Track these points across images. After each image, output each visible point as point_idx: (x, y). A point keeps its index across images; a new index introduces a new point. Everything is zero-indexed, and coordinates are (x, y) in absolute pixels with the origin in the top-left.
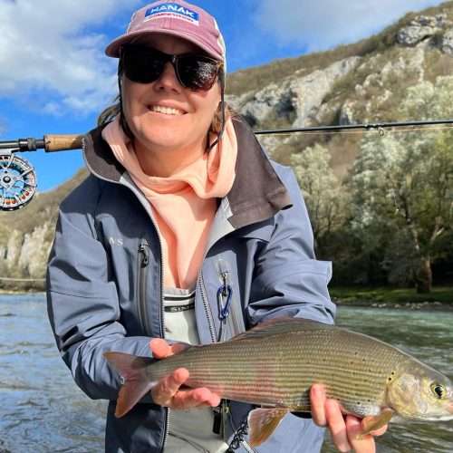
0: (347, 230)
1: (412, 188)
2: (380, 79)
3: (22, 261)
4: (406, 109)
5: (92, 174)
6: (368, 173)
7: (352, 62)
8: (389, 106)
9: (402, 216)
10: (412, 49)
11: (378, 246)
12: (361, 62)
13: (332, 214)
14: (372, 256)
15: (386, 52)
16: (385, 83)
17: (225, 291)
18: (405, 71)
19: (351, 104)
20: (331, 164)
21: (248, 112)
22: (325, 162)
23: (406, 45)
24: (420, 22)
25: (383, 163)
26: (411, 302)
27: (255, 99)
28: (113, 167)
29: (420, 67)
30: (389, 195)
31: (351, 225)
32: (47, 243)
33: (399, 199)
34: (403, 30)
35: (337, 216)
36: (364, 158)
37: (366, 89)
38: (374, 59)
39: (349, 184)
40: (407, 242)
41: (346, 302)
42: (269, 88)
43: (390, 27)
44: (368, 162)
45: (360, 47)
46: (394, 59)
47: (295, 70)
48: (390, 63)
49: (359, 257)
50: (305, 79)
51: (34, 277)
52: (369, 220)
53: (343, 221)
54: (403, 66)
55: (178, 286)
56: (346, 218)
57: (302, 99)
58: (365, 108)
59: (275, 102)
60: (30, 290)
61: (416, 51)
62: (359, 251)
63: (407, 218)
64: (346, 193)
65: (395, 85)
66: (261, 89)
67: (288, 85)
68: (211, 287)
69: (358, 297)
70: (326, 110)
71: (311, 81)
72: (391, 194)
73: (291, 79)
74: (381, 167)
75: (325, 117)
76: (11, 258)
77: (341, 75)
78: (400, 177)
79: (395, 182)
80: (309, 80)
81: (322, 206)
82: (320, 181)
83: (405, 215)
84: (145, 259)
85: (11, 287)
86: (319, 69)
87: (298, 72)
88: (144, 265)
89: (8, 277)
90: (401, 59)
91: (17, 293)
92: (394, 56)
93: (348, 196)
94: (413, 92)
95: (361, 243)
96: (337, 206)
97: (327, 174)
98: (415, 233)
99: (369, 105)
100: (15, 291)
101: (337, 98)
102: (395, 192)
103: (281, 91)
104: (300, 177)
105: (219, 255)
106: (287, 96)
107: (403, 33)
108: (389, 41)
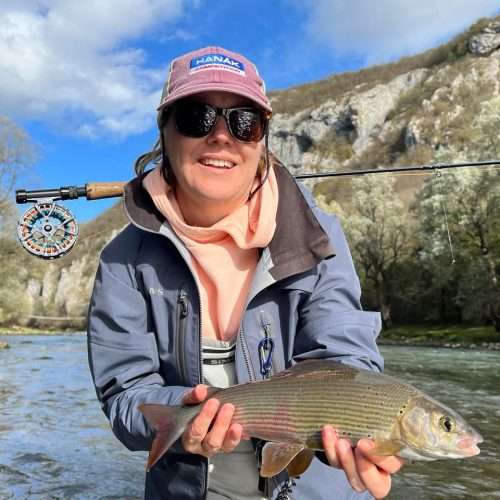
0: (416, 262)
1: (488, 214)
2: (450, 93)
3: (59, 298)
4: (479, 126)
5: (132, 224)
6: (437, 197)
7: (418, 75)
8: (461, 123)
9: (478, 246)
10: (485, 59)
11: (451, 279)
12: (428, 75)
13: (399, 244)
14: (444, 290)
15: (457, 64)
16: (455, 97)
17: (267, 344)
18: (478, 84)
19: (418, 122)
20: (397, 188)
21: (303, 132)
22: (389, 186)
23: (479, 55)
24: (495, 29)
25: (455, 187)
26: (488, 342)
27: (310, 117)
28: (153, 216)
29: (495, 79)
30: (462, 223)
31: (419, 255)
32: (86, 278)
33: (472, 226)
34: (475, 38)
35: (404, 246)
36: (433, 181)
37: (434, 104)
38: (442, 71)
39: (416, 211)
40: (482, 274)
41: (416, 341)
42: (326, 105)
43: (461, 35)
44: (437, 186)
45: (428, 57)
46: (466, 71)
47: (356, 85)
48: (461, 76)
49: (429, 291)
50: (366, 95)
51: (71, 315)
52: (440, 250)
53: (410, 252)
54: (476, 78)
55: (219, 338)
56: (415, 249)
57: (363, 117)
58: (433, 126)
59: (333, 120)
60: (68, 330)
61: (490, 61)
62: (429, 284)
63: (482, 247)
64: (414, 221)
65: (466, 100)
66: (317, 107)
67: (348, 101)
68: (252, 341)
69: (429, 336)
70: (390, 128)
71: (373, 97)
72: (464, 221)
73: (351, 95)
74: (453, 190)
75: (390, 135)
76: (47, 295)
77: (406, 89)
78: (474, 201)
79: (469, 207)
80: (371, 95)
81: (387, 235)
82: (385, 207)
83: (480, 244)
84: (184, 309)
85: (46, 326)
86: (382, 83)
87: (358, 87)
88: (183, 317)
89: (45, 315)
90: (473, 70)
91: (53, 333)
92: (466, 66)
93: (417, 224)
94: (486, 107)
95: (432, 276)
96: (404, 235)
97: (392, 199)
98: (492, 264)
99: (438, 122)
100: (51, 330)
101: (402, 115)
102: (469, 219)
103: (341, 108)
104: (362, 203)
105: (260, 307)
106: (346, 113)
107: (476, 42)
108: (459, 51)
